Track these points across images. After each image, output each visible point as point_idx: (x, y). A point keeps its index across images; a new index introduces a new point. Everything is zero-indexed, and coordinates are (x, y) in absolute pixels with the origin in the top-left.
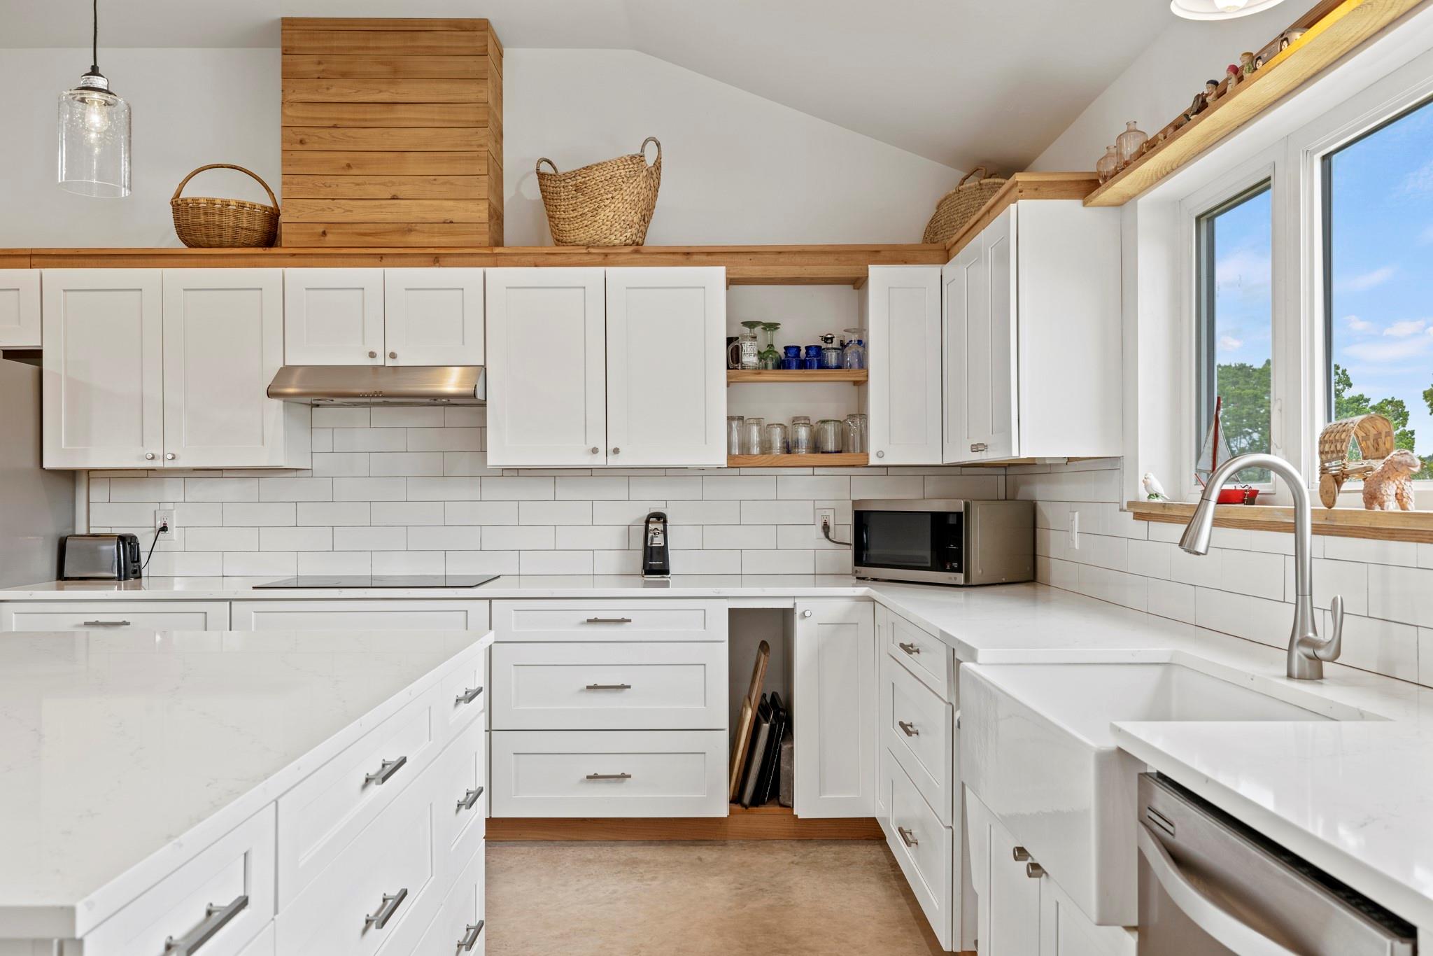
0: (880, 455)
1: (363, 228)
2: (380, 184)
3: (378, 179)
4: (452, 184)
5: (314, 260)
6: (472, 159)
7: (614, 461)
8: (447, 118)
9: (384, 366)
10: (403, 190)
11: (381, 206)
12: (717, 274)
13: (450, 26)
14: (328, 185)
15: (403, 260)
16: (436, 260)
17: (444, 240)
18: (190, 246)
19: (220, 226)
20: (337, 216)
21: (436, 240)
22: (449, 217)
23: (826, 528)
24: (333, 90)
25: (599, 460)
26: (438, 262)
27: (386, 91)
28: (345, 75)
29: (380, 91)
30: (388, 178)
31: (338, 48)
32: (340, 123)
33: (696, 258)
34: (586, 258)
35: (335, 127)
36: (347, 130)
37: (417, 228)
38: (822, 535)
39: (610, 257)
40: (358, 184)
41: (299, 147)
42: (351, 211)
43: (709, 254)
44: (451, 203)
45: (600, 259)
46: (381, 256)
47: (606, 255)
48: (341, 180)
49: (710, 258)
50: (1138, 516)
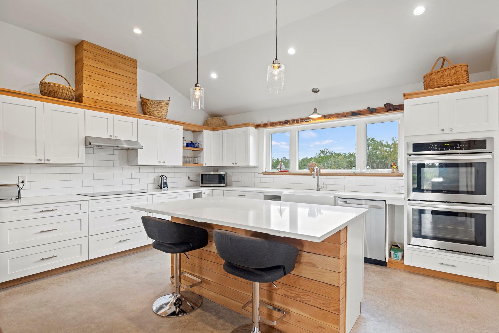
0: (206, 164)
1: (107, 103)
2: (111, 92)
3: (111, 91)
4: (129, 97)
5: (93, 109)
6: (134, 92)
7: (163, 164)
8: (128, 81)
9: (113, 139)
10: (117, 95)
11: (111, 98)
12: (181, 127)
13: (129, 59)
14: (97, 89)
15: (117, 113)
16: (125, 114)
17: (127, 110)
18: (42, 95)
19: (66, 94)
20: (99, 98)
21: (125, 109)
22: (129, 105)
23: (189, 178)
24: (98, 65)
25: (160, 164)
26: (126, 115)
27: (113, 69)
28: (102, 62)
29: (111, 69)
30: (113, 92)
31: (100, 54)
32: (100, 74)
33: (177, 123)
34: (158, 120)
35: (99, 74)
36: (102, 76)
37: (121, 106)
38: (188, 179)
39: (162, 120)
40: (105, 91)
41: (89, 77)
42: (104, 98)
43: (179, 123)
44: (129, 101)
45: (160, 120)
46: (112, 111)
47: (161, 120)
48: (101, 89)
49: (179, 124)
50: (264, 174)
